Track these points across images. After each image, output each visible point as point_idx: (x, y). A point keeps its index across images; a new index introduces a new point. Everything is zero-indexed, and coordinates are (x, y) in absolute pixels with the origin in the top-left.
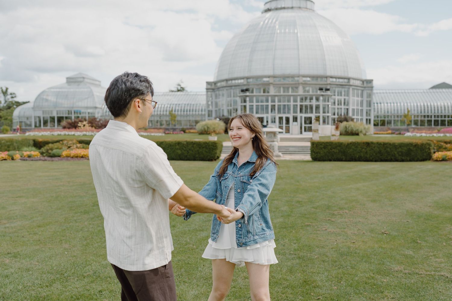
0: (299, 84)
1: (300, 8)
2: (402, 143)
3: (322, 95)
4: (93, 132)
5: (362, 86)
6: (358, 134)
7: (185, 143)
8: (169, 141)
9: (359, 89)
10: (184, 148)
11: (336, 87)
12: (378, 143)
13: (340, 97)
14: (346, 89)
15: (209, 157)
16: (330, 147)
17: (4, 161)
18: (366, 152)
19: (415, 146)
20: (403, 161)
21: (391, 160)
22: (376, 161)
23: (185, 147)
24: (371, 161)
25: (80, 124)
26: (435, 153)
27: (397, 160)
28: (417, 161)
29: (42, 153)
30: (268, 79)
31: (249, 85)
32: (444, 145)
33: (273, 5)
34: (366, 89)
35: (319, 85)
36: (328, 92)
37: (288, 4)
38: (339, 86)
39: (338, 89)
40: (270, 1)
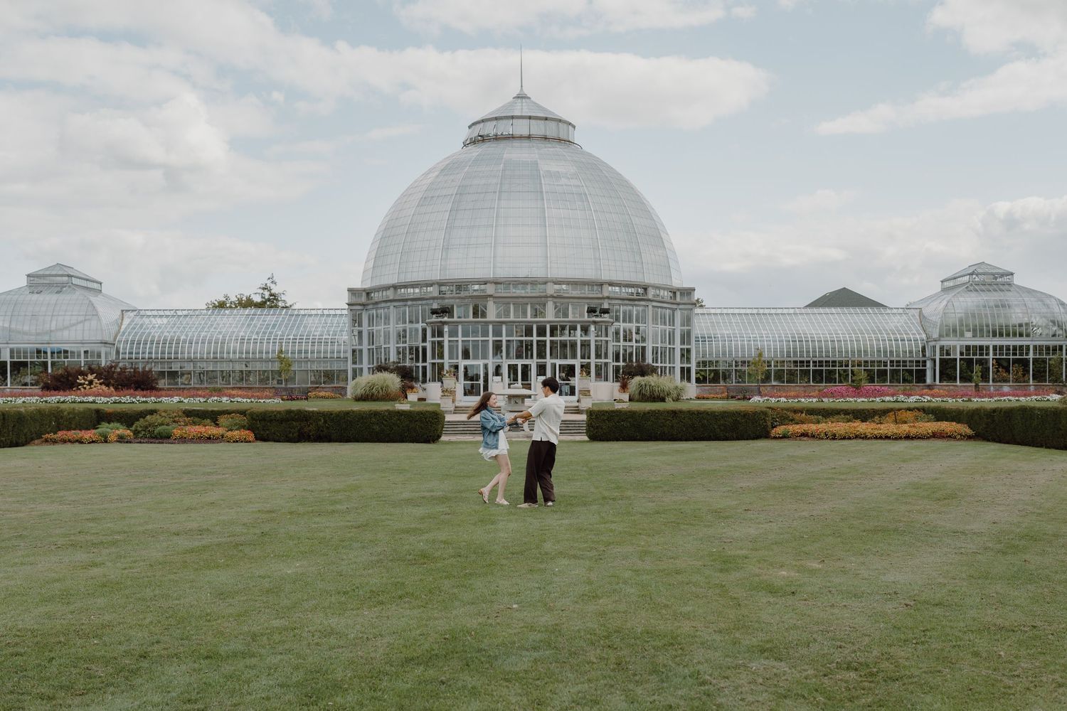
0: (546, 297)
1: (546, 138)
2: (725, 412)
3: (595, 322)
4: (135, 398)
5: (672, 301)
6: (663, 400)
7: (387, 414)
8: (359, 411)
9: (666, 308)
10: (385, 423)
11: (620, 305)
12: (689, 412)
13: (628, 325)
14: (640, 309)
15: (425, 436)
16: (616, 419)
17: (92, 444)
18: (672, 426)
19: (745, 415)
20: (726, 439)
21: (709, 439)
22: (686, 440)
24: (680, 440)
25: (80, 380)
26: (775, 427)
27: (718, 439)
28: (747, 439)
29: (136, 433)
30: (483, 287)
31: (443, 298)
32: (791, 415)
33: (489, 129)
34: (681, 307)
35: (588, 301)
36: (606, 315)
37: (521, 128)
38: (627, 302)
39: (625, 307)
40: (483, 121)
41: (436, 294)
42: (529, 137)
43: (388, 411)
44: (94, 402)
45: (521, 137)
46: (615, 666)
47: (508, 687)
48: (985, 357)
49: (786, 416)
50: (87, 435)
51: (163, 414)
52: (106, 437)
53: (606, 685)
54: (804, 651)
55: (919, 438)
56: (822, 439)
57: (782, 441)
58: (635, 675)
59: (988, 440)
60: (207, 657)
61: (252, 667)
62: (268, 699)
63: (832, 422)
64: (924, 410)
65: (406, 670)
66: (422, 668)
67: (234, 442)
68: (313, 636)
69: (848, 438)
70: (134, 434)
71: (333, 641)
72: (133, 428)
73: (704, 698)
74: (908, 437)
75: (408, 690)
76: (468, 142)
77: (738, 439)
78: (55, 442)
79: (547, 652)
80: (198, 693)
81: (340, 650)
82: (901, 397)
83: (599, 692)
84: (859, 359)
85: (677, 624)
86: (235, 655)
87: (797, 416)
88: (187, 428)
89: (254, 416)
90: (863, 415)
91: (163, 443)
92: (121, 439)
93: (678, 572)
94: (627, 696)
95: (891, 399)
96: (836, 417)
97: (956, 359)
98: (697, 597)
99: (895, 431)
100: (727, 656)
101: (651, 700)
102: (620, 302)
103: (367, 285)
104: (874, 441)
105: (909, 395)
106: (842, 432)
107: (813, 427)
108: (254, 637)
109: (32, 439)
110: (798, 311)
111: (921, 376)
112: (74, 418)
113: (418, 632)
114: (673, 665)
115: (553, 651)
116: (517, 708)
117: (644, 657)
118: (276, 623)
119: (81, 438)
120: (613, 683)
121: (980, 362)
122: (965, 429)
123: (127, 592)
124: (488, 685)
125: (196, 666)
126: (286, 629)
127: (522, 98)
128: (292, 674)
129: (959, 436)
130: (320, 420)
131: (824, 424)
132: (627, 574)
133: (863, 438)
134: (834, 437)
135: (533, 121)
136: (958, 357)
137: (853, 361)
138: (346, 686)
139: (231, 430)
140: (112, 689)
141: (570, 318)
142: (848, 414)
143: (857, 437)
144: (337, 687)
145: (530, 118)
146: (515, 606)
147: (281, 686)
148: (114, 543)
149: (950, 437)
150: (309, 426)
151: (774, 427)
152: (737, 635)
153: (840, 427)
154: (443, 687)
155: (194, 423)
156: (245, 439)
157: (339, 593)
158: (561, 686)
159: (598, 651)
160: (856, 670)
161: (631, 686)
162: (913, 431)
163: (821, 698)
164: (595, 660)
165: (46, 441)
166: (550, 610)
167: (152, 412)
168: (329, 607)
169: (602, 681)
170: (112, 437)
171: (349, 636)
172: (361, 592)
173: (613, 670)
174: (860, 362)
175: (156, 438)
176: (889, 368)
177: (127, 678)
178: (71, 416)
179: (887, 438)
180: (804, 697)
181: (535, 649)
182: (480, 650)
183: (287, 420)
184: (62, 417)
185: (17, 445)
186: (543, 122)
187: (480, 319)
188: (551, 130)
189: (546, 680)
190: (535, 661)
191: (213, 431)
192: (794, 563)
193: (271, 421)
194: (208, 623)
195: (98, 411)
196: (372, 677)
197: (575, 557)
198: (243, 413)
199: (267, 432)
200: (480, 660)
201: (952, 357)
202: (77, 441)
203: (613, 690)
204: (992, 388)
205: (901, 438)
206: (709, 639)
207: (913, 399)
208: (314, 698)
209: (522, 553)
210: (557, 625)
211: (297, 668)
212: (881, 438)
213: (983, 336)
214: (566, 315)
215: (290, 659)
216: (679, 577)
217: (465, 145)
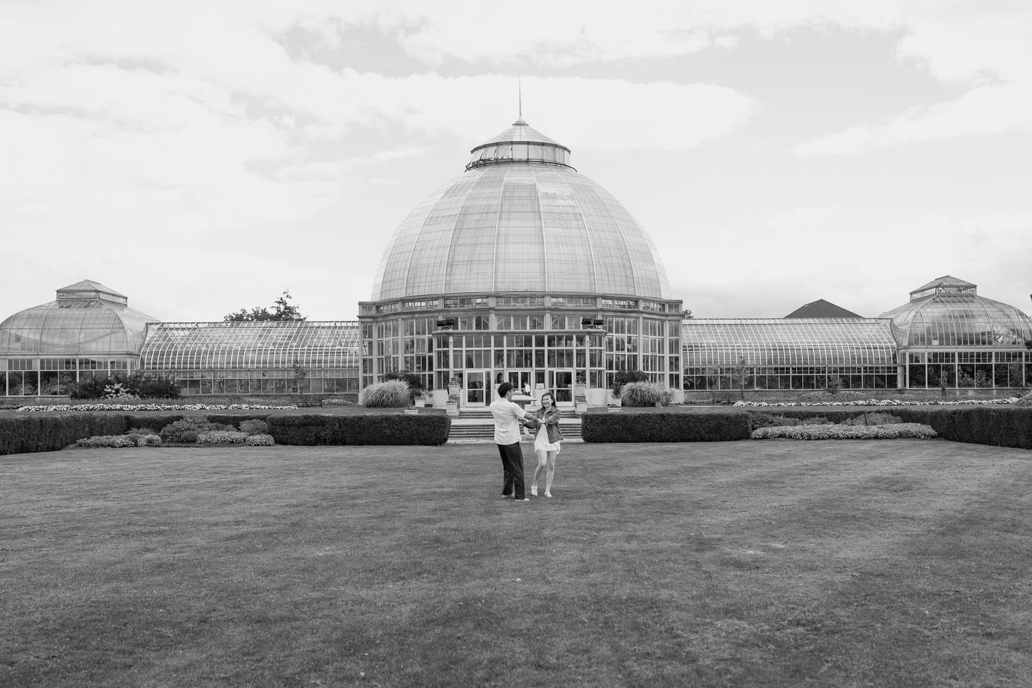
0: (544, 309)
1: (543, 162)
2: (709, 415)
3: (589, 333)
5: (661, 313)
6: (653, 405)
9: (656, 319)
10: (396, 427)
11: (612, 317)
12: (676, 415)
13: (620, 335)
14: (632, 320)
15: (432, 440)
16: (609, 422)
18: (661, 429)
19: (727, 418)
20: (710, 440)
21: (694, 440)
22: (674, 442)
23: (397, 425)
24: (668, 441)
25: (109, 389)
26: (756, 429)
27: (703, 440)
28: (730, 440)
29: (164, 437)
30: (485, 300)
31: (449, 311)
32: (770, 417)
33: (490, 154)
34: (670, 318)
35: (583, 313)
36: (600, 326)
37: (520, 153)
38: (619, 314)
39: (618, 319)
40: (485, 146)
41: (441, 307)
42: (528, 161)
43: (398, 416)
44: (121, 409)
45: (520, 162)
46: (603, 625)
47: (513, 641)
48: (951, 363)
49: (765, 419)
50: (119, 439)
51: (189, 420)
52: (136, 442)
53: (595, 639)
54: (762, 612)
55: (887, 438)
56: (799, 439)
57: (762, 441)
58: (619, 631)
59: (950, 440)
60: (258, 622)
61: (297, 629)
62: (314, 651)
63: (808, 424)
64: (892, 413)
65: (428, 629)
66: (440, 627)
67: (255, 445)
68: (347, 605)
69: (822, 439)
70: (162, 439)
71: (363, 607)
72: (161, 433)
73: (676, 647)
74: (876, 437)
75: (430, 644)
76: (471, 166)
77: (721, 440)
78: (88, 446)
79: (546, 615)
80: (255, 648)
81: (371, 615)
82: (874, 401)
83: (589, 644)
84: (835, 366)
85: (656, 592)
86: (282, 619)
87: (776, 419)
88: (211, 433)
89: (274, 421)
90: (836, 418)
91: (189, 447)
92: (150, 443)
93: (659, 552)
94: (612, 647)
95: (864, 403)
96: (812, 419)
97: (925, 365)
98: (675, 571)
99: (865, 432)
100: (697, 616)
101: (633, 649)
102: (613, 314)
103: (377, 299)
104: (845, 441)
105: (880, 400)
106: (817, 433)
107: (789, 429)
108: (296, 605)
109: (67, 444)
110: (778, 322)
111: (892, 381)
112: (106, 424)
113: (436, 600)
114: (652, 624)
115: (551, 614)
116: (521, 656)
117: (628, 618)
118: (315, 595)
119: (113, 442)
120: (601, 637)
121: (947, 368)
122: (928, 429)
123: (181, 571)
124: (497, 640)
125: (250, 628)
126: (323, 599)
127: (521, 125)
128: (332, 633)
129: (923, 437)
130: (335, 425)
131: (800, 426)
132: (615, 554)
133: (836, 438)
134: (809, 438)
135: (531, 147)
136: (926, 363)
137: (829, 368)
138: (378, 641)
139: (253, 435)
140: (181, 646)
141: (567, 329)
142: (823, 416)
143: (830, 437)
144: (371, 643)
145: (528, 143)
146: (518, 580)
147: (324, 642)
148: (161, 533)
149: (915, 436)
150: (325, 430)
151: (754, 429)
152: (707, 601)
153: (815, 428)
154: (459, 642)
155: (218, 429)
156: (266, 442)
157: (365, 571)
158: (557, 640)
159: (589, 614)
160: (804, 625)
161: (616, 639)
162: (882, 432)
163: (772, 647)
164: (586, 620)
165: (80, 445)
166: (549, 582)
167: (178, 418)
168: (358, 582)
169: (592, 636)
170: (142, 441)
171: (377, 604)
172: (385, 570)
173: (602, 628)
174: (836, 368)
175: (182, 442)
176: (862, 374)
177: (192, 638)
178: (103, 422)
179: (858, 438)
180: (758, 646)
181: (536, 612)
182: (489, 614)
183: (305, 425)
184: (94, 424)
185: (53, 449)
186: (540, 147)
187: (482, 331)
188: (547, 154)
189: (545, 635)
190: (536, 622)
191: (236, 435)
192: (761, 544)
193: (290, 425)
194: (255, 596)
195: (127, 418)
196: (399, 635)
197: (570, 541)
198: (263, 418)
199: (287, 436)
200: (489, 621)
201: (920, 363)
202: (109, 445)
203: (601, 642)
204: (958, 392)
205: (870, 438)
206: (683, 603)
207: (884, 402)
208: (352, 650)
209: (523, 538)
210: (554, 594)
211: (335, 629)
212: (852, 438)
213: (949, 344)
214: (563, 326)
215: (329, 622)
216: (661, 556)
217: (468, 169)
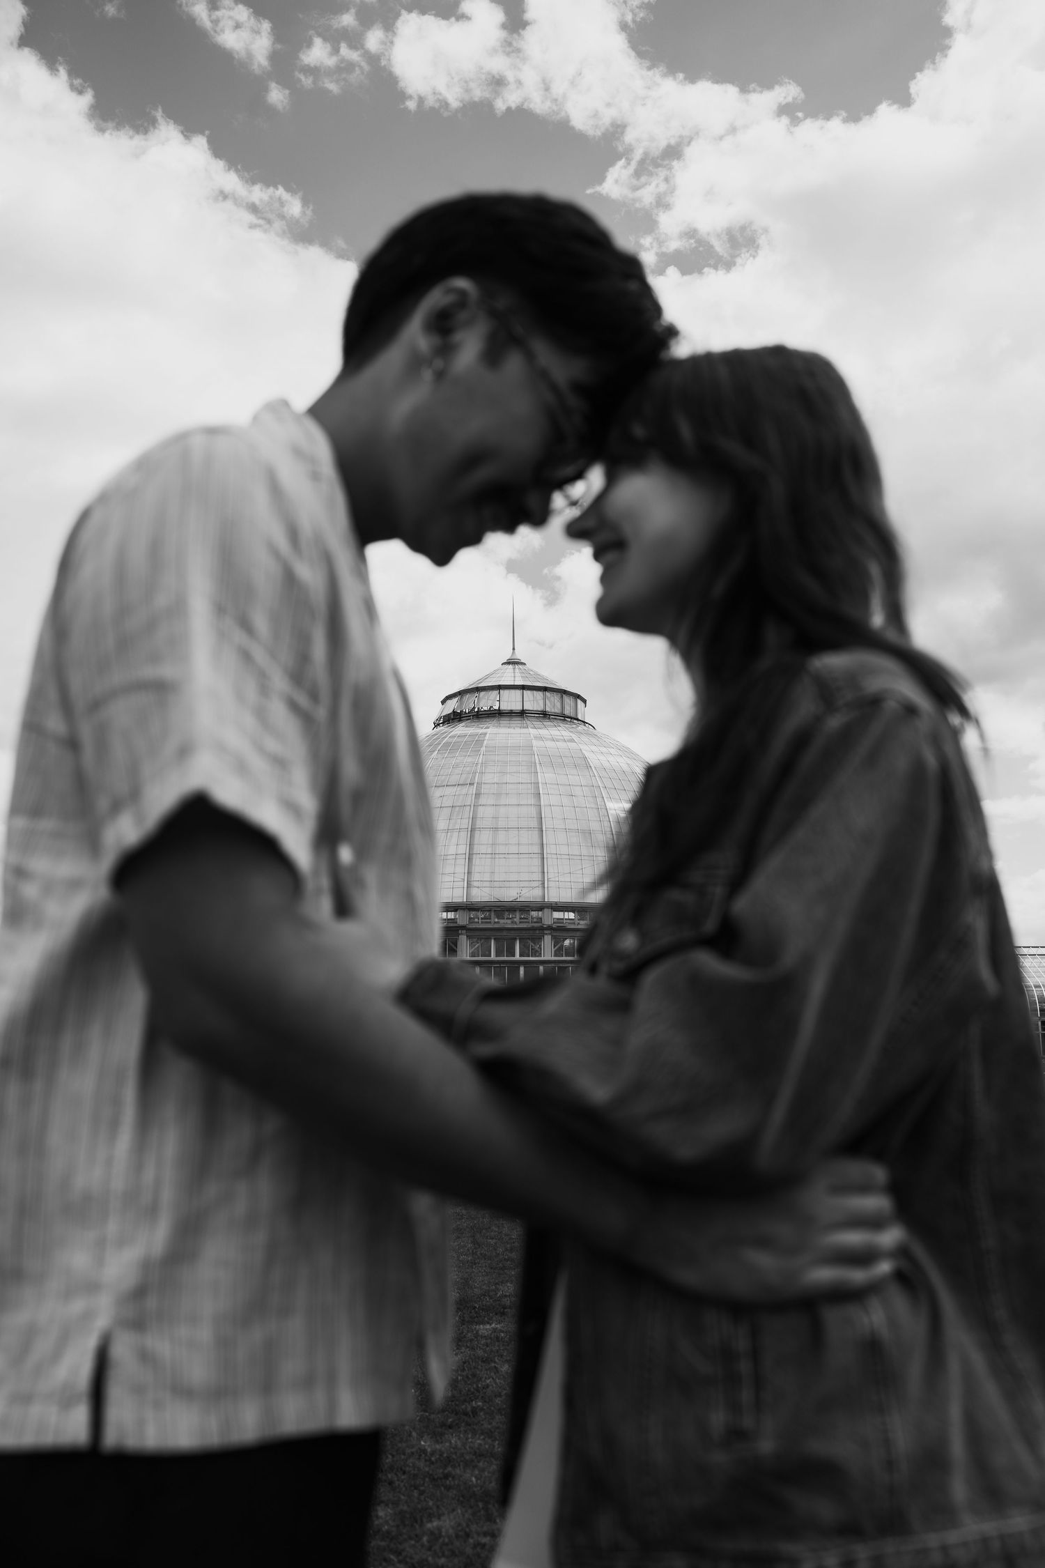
0: (542, 929)
1: (545, 715)
30: (454, 914)
33: (469, 704)
37: (511, 701)
40: (460, 692)
42: (522, 713)
45: (511, 714)
76: (441, 721)
127: (514, 663)
135: (527, 693)
145: (523, 687)
186: (542, 693)
188: (553, 705)
214: (569, 953)
217: (436, 725)
